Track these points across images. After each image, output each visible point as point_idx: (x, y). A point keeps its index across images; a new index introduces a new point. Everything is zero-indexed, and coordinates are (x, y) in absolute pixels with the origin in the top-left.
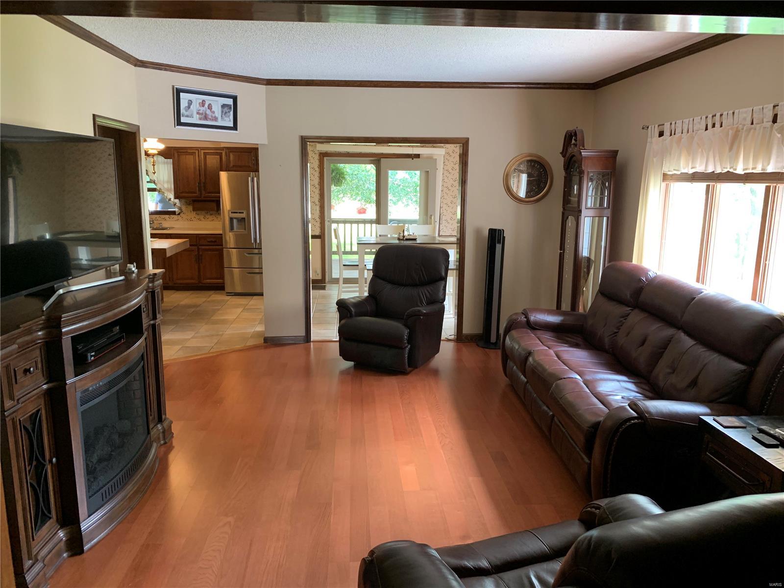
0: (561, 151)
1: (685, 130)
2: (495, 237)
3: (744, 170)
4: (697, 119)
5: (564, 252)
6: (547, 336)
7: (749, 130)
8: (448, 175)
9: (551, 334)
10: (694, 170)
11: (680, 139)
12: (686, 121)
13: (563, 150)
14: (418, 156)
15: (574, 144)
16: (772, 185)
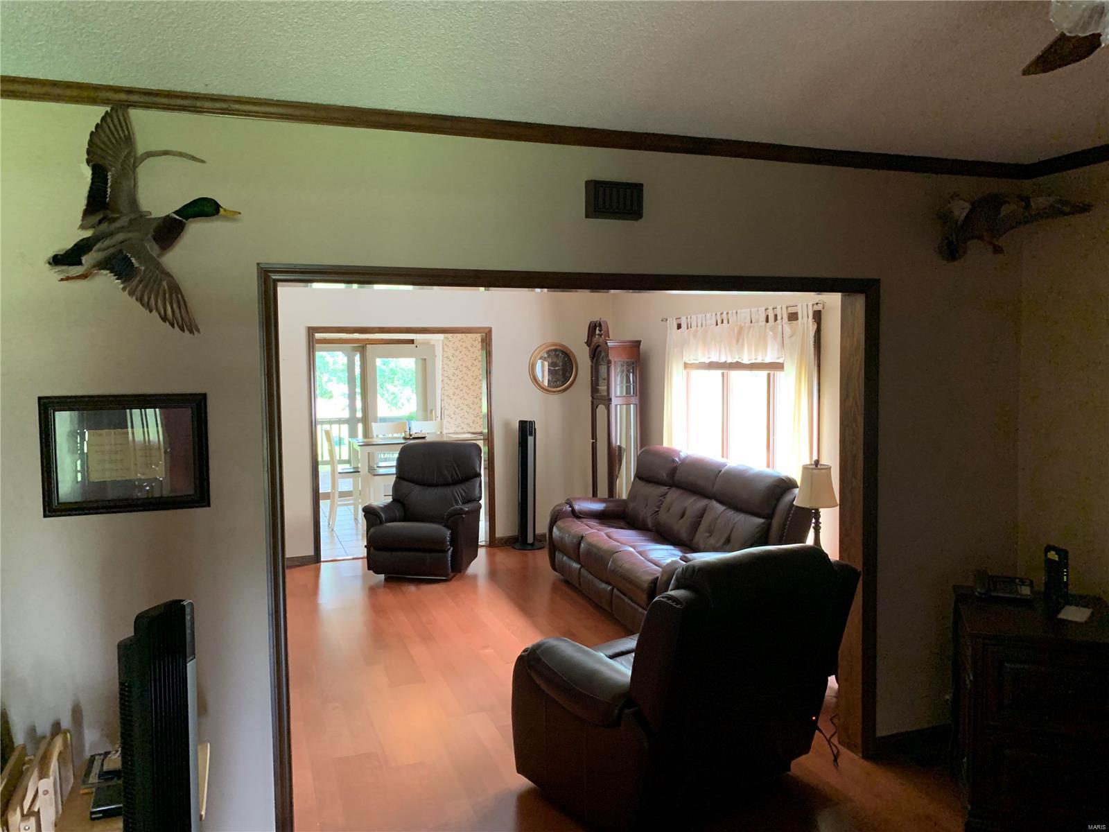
0: (586, 341)
1: (699, 325)
2: (526, 429)
3: (749, 360)
4: (708, 315)
5: (596, 441)
6: (593, 523)
7: (750, 327)
8: (448, 362)
9: (597, 521)
10: (710, 360)
11: (696, 332)
12: (700, 316)
13: (588, 340)
14: (412, 342)
15: (599, 335)
16: (772, 373)
